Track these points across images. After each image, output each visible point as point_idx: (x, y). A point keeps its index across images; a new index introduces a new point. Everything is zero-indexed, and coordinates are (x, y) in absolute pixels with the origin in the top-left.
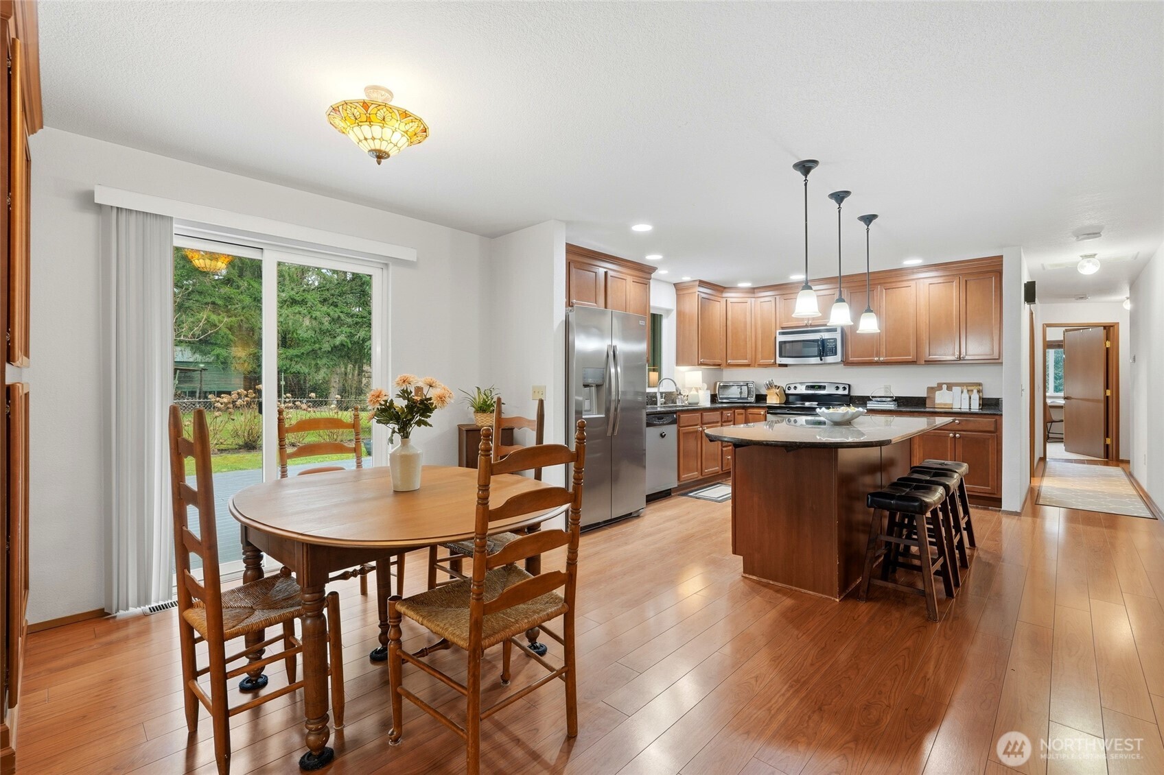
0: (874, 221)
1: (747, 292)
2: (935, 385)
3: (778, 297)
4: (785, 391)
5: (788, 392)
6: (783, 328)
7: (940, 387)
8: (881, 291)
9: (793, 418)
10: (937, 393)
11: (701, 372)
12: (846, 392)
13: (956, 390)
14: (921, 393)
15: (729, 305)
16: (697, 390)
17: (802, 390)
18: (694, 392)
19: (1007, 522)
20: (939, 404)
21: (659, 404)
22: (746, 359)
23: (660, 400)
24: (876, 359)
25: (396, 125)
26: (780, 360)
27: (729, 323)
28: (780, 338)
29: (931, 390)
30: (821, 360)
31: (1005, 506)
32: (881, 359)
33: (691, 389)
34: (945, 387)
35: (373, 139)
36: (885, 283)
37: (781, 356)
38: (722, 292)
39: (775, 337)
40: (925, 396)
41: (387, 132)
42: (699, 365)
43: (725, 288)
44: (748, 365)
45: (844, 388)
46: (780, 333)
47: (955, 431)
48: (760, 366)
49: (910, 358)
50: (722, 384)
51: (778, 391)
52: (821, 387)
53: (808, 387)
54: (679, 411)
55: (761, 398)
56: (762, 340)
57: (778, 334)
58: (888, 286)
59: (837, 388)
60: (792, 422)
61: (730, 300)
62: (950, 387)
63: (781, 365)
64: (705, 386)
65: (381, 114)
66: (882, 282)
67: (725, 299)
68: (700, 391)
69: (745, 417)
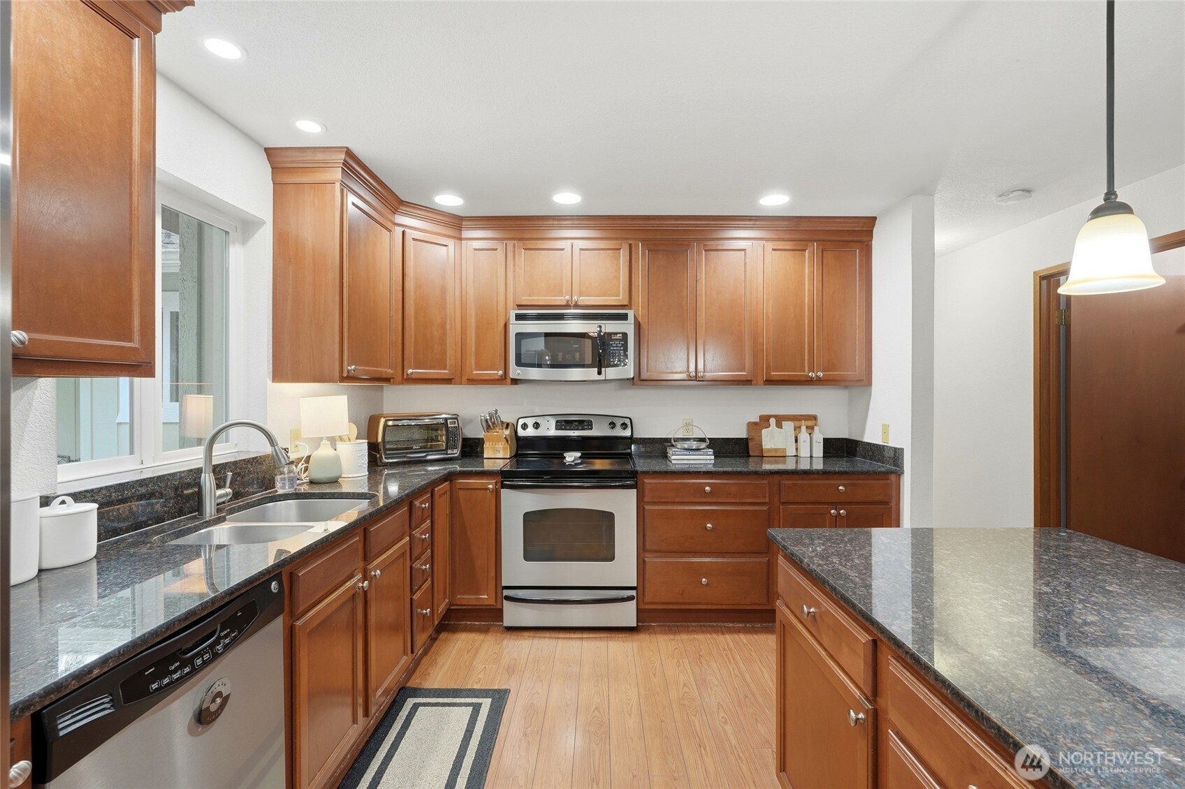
1: (446, 225)
2: (756, 418)
3: (510, 244)
4: (516, 432)
5: (521, 433)
6: (520, 306)
7: (765, 420)
10: (764, 431)
11: (345, 398)
12: (627, 433)
13: (788, 426)
14: (737, 431)
15: (410, 244)
16: (333, 441)
17: (549, 430)
18: (325, 451)
20: (769, 450)
22: (445, 369)
23: (214, 498)
26: (515, 371)
27: (410, 285)
28: (516, 327)
29: (754, 427)
30: (598, 373)
33: (317, 442)
34: (773, 421)
36: (704, 240)
37: (519, 363)
38: (395, 211)
39: (506, 326)
40: (744, 436)
42: (343, 379)
43: (402, 202)
44: (448, 381)
45: (624, 426)
46: (519, 317)
47: (837, 505)
48: (473, 381)
50: (390, 423)
52: (584, 424)
53: (561, 424)
56: (477, 327)
57: (513, 317)
58: (710, 244)
59: (613, 425)
61: (410, 234)
62: (780, 422)
63: (515, 382)
64: (354, 431)
66: (700, 237)
67: (399, 230)
68: (340, 445)
69: (451, 498)
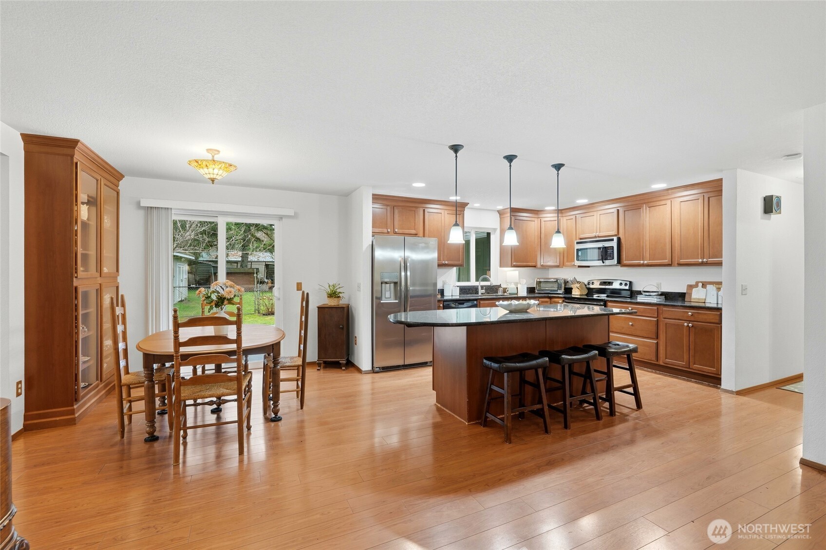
0: (562, 168)
2: (693, 283)
3: (577, 216)
4: (586, 286)
5: (588, 286)
6: (578, 239)
7: (697, 285)
8: (646, 209)
9: (591, 306)
10: (694, 289)
12: (627, 288)
14: (682, 289)
15: (543, 223)
17: (597, 285)
18: (514, 286)
19: (724, 397)
20: (694, 299)
21: (480, 294)
23: (481, 291)
24: (642, 262)
25: (214, 166)
26: (577, 263)
27: (543, 236)
28: (577, 247)
29: (690, 287)
30: (603, 263)
31: (724, 385)
32: (645, 262)
34: (700, 285)
35: (209, 174)
36: (648, 202)
37: (578, 260)
38: (538, 214)
39: (574, 246)
40: (685, 292)
41: (211, 170)
42: (513, 267)
43: (538, 211)
45: (626, 284)
46: (578, 243)
47: (690, 321)
48: (567, 267)
49: (666, 261)
50: (538, 280)
51: (579, 285)
52: (610, 283)
53: (601, 284)
54: (478, 299)
55: (568, 291)
57: (575, 243)
58: (651, 204)
59: (621, 284)
60: (591, 309)
61: (543, 219)
62: (704, 285)
63: (579, 266)
64: (525, 282)
65: (204, 163)
66: (646, 201)
67: (540, 219)
68: (519, 285)
